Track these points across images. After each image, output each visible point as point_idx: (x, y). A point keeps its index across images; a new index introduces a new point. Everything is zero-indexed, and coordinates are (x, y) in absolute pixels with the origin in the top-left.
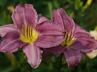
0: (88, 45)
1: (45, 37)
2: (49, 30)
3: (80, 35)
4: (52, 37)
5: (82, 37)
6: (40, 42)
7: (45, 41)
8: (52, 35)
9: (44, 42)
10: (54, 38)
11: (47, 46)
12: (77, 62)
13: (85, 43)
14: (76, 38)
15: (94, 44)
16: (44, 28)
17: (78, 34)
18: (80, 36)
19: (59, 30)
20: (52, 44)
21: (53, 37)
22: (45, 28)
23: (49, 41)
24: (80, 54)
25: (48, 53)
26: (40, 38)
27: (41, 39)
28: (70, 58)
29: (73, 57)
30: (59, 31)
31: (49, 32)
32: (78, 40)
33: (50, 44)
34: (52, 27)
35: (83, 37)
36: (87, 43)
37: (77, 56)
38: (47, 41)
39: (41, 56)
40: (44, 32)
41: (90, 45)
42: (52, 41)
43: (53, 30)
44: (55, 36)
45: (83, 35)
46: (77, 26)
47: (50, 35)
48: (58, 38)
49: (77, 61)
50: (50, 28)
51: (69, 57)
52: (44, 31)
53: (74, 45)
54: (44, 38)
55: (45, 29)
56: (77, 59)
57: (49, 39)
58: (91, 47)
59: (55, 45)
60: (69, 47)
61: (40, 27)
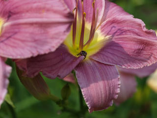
0: (139, 52)
1: (17, 30)
2: (27, 11)
3: (117, 27)
4: (36, 30)
5: (122, 32)
6: (6, 44)
7: (17, 41)
8: (36, 23)
9: (14, 43)
10: (43, 32)
11: (24, 52)
12: (110, 97)
13: (130, 47)
14: (108, 34)
15: (154, 47)
16: (14, 6)
17: (113, 25)
18: (119, 29)
19: (56, 8)
20: (36, 48)
21: (38, 29)
22: (17, 5)
23: (29, 39)
24: (119, 77)
25: (34, 73)
26: (5, 32)
27: (8, 35)
28: (93, 85)
29: (101, 84)
30: (56, 12)
31: (28, 14)
32: (113, 40)
33: (31, 47)
34: (35, 3)
35: (126, 31)
36: (137, 47)
37: (110, 82)
38: (23, 41)
39: (7, 82)
40: (15, 16)
41: (145, 52)
42: (35, 41)
43: (39, 10)
44: (44, 25)
45: (126, 28)
46: (111, 6)
47: (32, 24)
48: (53, 31)
49: (110, 94)
50: (29, 6)
51: (89, 82)
52: (15, 14)
53: (104, 53)
54: (16, 33)
55: (17, 7)
56: (110, 90)
57: (27, 35)
58: (148, 57)
59: (44, 50)
60: (91, 59)
61: (6, 5)
